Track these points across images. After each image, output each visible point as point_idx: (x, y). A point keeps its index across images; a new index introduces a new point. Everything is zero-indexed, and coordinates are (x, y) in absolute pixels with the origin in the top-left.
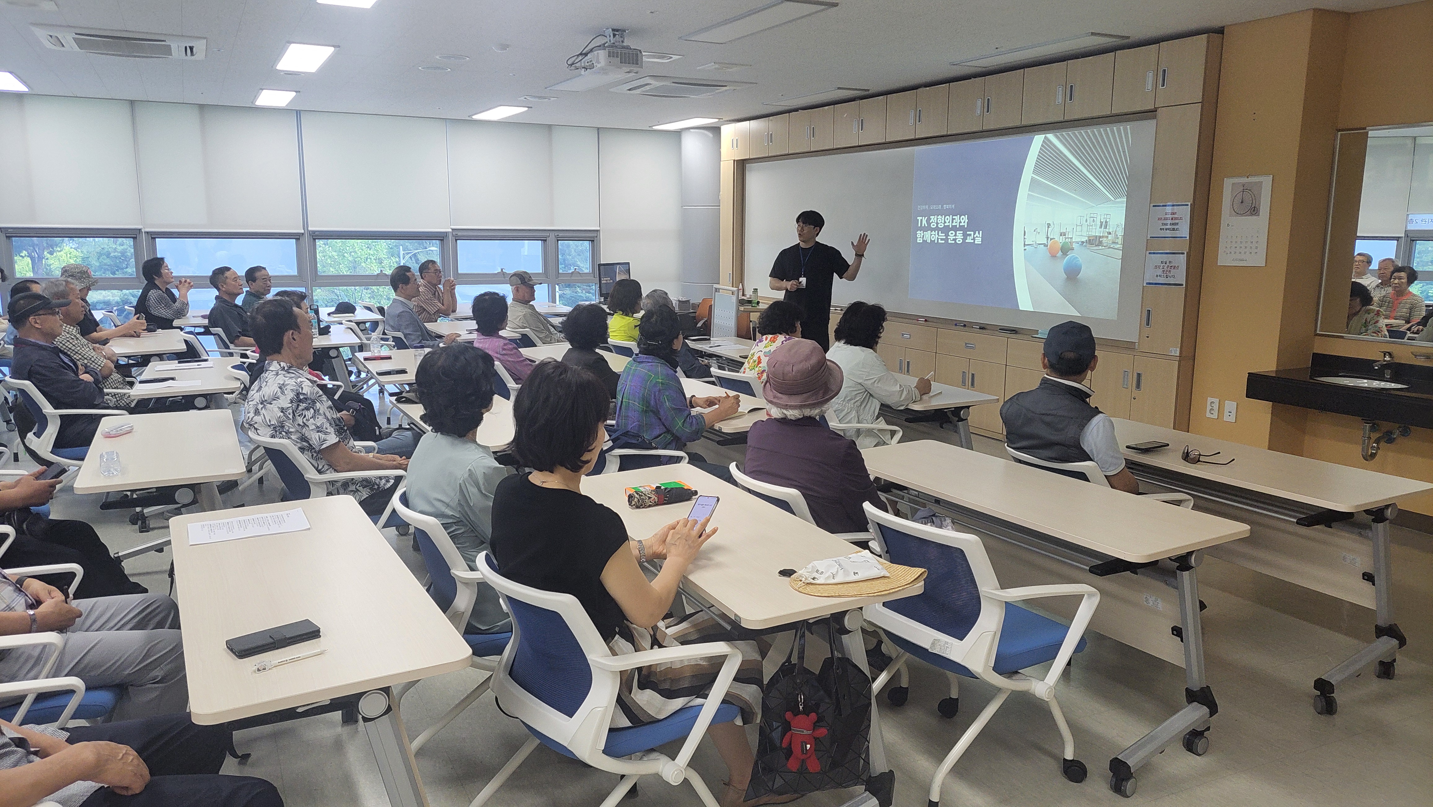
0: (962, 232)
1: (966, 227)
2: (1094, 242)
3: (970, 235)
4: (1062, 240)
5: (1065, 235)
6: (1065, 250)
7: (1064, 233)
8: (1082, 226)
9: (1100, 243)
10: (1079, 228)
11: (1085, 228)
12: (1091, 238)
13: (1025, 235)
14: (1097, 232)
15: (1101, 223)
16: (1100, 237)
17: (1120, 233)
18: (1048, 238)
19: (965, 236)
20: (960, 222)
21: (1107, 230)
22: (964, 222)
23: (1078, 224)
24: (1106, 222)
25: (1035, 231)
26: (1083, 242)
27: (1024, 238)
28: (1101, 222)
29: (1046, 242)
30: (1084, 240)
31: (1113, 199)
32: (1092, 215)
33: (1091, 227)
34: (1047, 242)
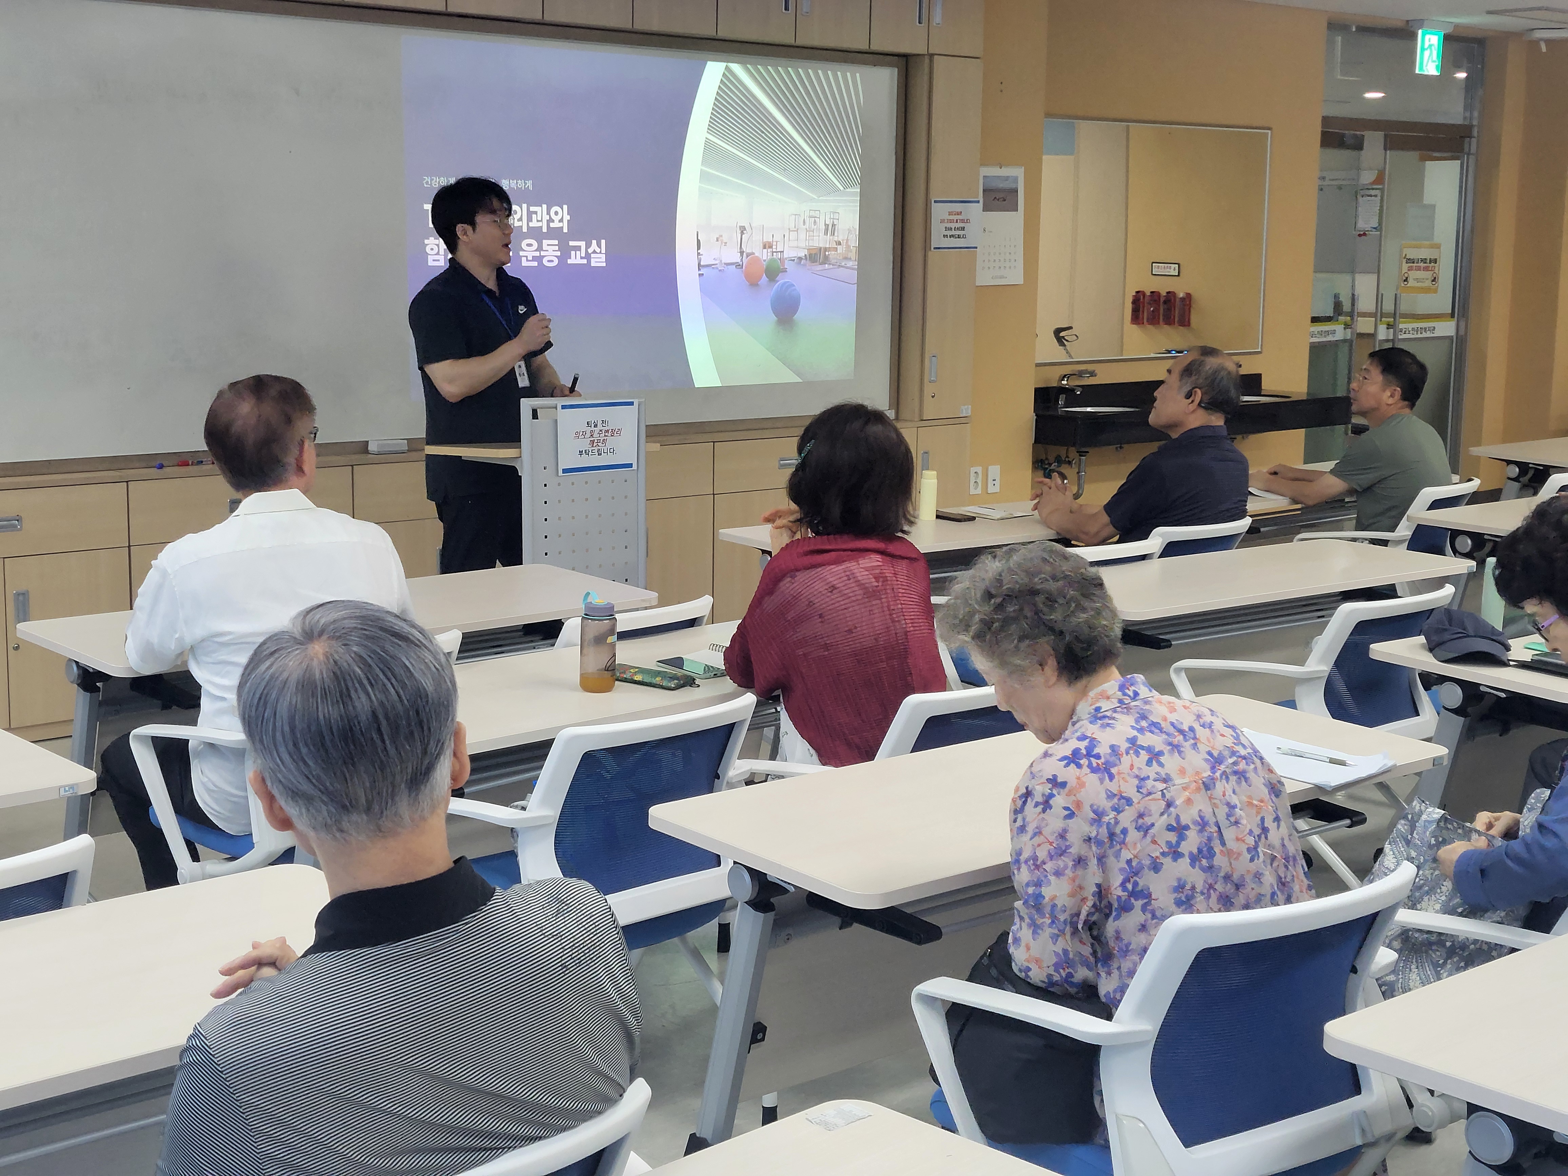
0: (556, 242)
1: (565, 230)
2: (817, 257)
3: (578, 248)
4: (765, 256)
5: (771, 247)
6: (773, 272)
7: (769, 243)
8: (797, 231)
9: (826, 260)
10: (793, 235)
11: (802, 235)
12: (813, 252)
13: (699, 248)
14: (821, 241)
15: (827, 226)
16: (826, 249)
17: (854, 242)
18: (742, 253)
19: (565, 251)
20: (551, 220)
21: (836, 239)
22: (561, 221)
23: (792, 227)
24: (834, 225)
25: (717, 241)
26: (800, 258)
27: (699, 254)
28: (825, 224)
29: (739, 261)
30: (802, 254)
31: (842, 188)
32: (812, 213)
33: (811, 233)
34: (742, 260)
